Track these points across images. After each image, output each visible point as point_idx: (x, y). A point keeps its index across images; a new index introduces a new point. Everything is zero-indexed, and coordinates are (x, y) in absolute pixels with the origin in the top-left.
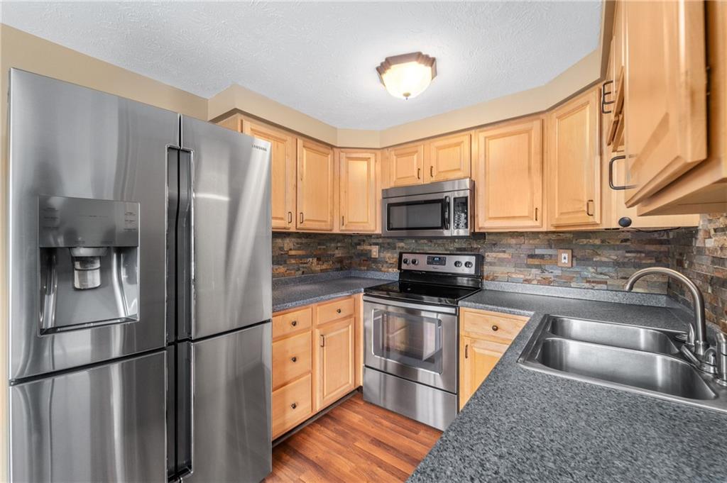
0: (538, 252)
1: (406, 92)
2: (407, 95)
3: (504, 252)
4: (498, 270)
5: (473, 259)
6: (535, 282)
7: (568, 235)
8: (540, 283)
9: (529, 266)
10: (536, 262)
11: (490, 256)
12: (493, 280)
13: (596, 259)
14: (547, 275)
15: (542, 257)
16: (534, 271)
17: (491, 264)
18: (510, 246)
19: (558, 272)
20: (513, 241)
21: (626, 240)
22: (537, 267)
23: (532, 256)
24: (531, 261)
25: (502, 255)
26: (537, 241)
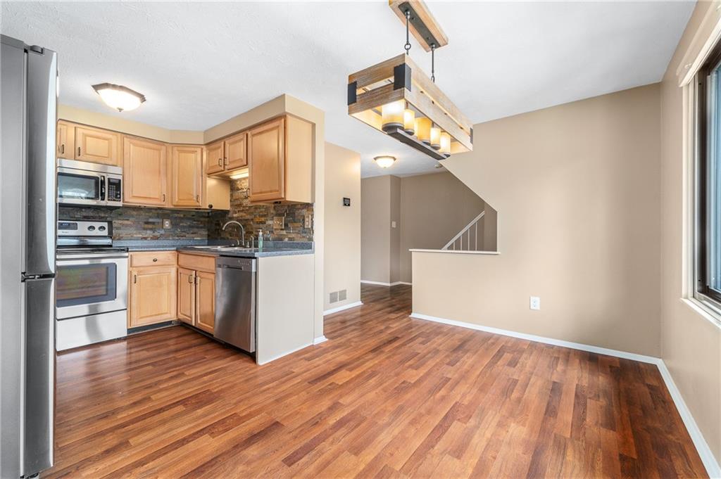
0: (151, 220)
1: (120, 107)
2: (120, 110)
3: (128, 220)
4: (123, 232)
5: (105, 225)
6: (149, 239)
7: (168, 212)
8: (152, 239)
9: (144, 229)
10: (150, 226)
11: (116, 223)
12: (119, 239)
13: (181, 224)
14: (156, 234)
15: (153, 223)
16: (149, 232)
17: (117, 228)
18: (133, 216)
19: (162, 232)
20: (135, 213)
21: (193, 216)
22: (151, 229)
23: (147, 223)
24: (146, 226)
25: (126, 222)
26: (151, 214)
